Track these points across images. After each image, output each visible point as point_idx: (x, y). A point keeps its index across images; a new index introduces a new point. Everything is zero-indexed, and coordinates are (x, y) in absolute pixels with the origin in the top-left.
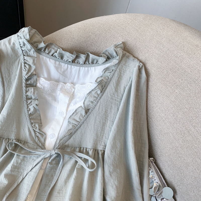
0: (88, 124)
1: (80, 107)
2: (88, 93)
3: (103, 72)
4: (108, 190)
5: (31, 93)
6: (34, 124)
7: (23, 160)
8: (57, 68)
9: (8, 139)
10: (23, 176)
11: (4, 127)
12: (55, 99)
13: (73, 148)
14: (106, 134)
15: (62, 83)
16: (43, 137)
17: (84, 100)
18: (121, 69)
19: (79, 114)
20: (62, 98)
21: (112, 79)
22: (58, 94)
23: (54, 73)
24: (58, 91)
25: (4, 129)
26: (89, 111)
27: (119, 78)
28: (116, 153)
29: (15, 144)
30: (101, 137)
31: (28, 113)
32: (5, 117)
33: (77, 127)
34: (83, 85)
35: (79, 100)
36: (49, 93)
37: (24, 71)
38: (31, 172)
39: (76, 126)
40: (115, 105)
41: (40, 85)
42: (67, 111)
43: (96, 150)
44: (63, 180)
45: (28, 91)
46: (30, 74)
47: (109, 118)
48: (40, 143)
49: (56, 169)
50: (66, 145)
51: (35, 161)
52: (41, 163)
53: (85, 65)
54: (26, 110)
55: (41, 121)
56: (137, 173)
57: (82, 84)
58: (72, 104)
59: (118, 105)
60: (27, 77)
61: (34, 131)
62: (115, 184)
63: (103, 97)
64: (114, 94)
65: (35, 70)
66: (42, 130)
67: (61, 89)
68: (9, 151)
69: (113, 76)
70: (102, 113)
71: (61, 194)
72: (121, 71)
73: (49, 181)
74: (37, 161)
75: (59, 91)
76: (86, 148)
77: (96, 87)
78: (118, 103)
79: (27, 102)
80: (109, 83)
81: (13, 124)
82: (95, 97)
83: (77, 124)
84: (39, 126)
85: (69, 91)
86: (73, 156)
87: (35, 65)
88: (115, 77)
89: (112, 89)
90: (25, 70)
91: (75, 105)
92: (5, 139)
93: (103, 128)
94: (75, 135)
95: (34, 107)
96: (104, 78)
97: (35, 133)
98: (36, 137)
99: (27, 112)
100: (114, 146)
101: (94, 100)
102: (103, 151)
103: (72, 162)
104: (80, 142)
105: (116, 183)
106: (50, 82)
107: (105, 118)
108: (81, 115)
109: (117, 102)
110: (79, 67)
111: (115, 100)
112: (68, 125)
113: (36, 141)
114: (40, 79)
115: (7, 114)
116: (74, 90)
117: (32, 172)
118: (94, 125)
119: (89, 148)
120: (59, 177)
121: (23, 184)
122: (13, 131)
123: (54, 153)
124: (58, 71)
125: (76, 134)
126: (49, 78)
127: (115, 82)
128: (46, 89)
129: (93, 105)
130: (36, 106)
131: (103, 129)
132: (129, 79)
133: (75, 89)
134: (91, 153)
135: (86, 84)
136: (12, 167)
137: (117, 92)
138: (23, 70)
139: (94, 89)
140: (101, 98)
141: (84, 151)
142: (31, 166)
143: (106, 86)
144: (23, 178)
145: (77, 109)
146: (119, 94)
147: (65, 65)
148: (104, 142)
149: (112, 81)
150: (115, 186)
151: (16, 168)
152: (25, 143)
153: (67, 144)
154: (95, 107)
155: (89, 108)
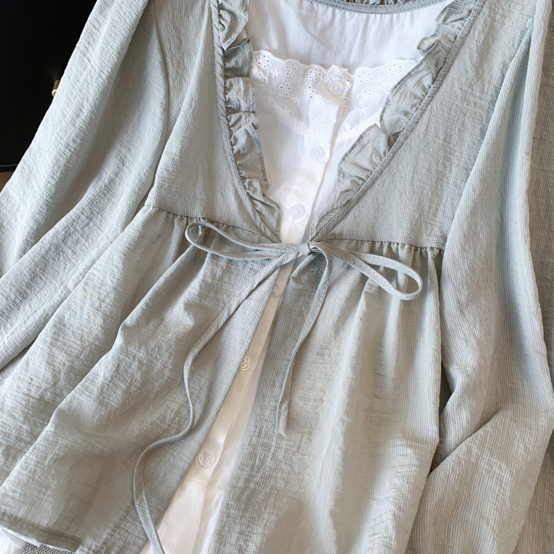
0: (393, 176)
1: (372, 127)
2: (396, 83)
3: (442, 19)
4: (453, 350)
5: (237, 93)
6: (248, 180)
7: (227, 270)
8: (304, 20)
9: (185, 219)
10: (229, 311)
11: (175, 186)
12: (299, 114)
13: (354, 242)
14: (445, 205)
15: (318, 66)
16: (273, 214)
17: (381, 110)
18: (496, 6)
19: (369, 149)
20: (319, 108)
21: (468, 38)
22: (306, 99)
23: (297, 36)
24: (308, 90)
25: (176, 191)
26: (397, 140)
27: (486, 38)
28: (475, 255)
29: (204, 230)
30: (431, 215)
31: (233, 149)
32: (177, 158)
33: (363, 184)
34: (376, 68)
35: (365, 113)
36: (283, 96)
37: (218, 29)
38: (247, 300)
39: (360, 182)
40: (473, 118)
41: (261, 73)
42: (332, 145)
43: (416, 250)
44: (331, 323)
45: (229, 90)
46: (234, 37)
47: (455, 160)
48: (267, 230)
49: (311, 297)
50: (334, 234)
51: (258, 274)
52: (272, 278)
53: (383, 6)
54: (226, 143)
55: (264, 175)
56: (537, 308)
57: (373, 66)
58: (346, 125)
59: (482, 121)
60: (228, 46)
61: (251, 198)
62: (474, 335)
63: (438, 96)
64: (471, 86)
65: (246, 28)
66: (269, 197)
67: (316, 84)
68: (193, 244)
69: (469, 31)
70: (436, 145)
71: (326, 358)
72: (496, 13)
73: (295, 326)
74: (262, 274)
75: (310, 87)
76: (390, 243)
77: (421, 63)
78: (484, 114)
79: (229, 121)
80: (458, 51)
81: (197, 177)
82: (415, 97)
83: (364, 178)
84: (261, 186)
85: (336, 88)
86: (354, 263)
87: (246, 9)
88: (476, 34)
89: (467, 71)
90: (220, 27)
91: (354, 126)
92: (179, 217)
93: (436, 188)
94: (359, 207)
95: (247, 132)
96: (442, 36)
97: (254, 205)
98: (257, 215)
99: (230, 147)
100: (470, 235)
101: (412, 107)
102: (436, 251)
103: (352, 278)
104: (373, 228)
105: (477, 333)
106: (287, 61)
107: (445, 157)
108: (376, 150)
109: (479, 111)
110: (367, 14)
111: (475, 104)
112: (339, 181)
113: (258, 224)
114: (259, 54)
115: (181, 151)
116: (350, 86)
117: (253, 300)
118: (412, 179)
119: (398, 244)
120: (318, 315)
121: (232, 329)
122: (198, 199)
123: (307, 251)
124: (307, 30)
125: (360, 204)
126: (283, 52)
127: (475, 49)
128: (275, 83)
129: (409, 120)
130: (254, 130)
131: (437, 190)
132: (518, 38)
133: (352, 82)
134: (403, 253)
135: (386, 65)
136: (201, 287)
137: (482, 80)
138: (214, 28)
139: (413, 70)
140: (433, 97)
141: (385, 250)
142: (249, 287)
143: (449, 62)
144: (229, 314)
145: (364, 133)
146: (486, 86)
147: (326, 11)
148: (440, 228)
149: (466, 45)
150: (474, 341)
151: (212, 290)
152: (230, 227)
153: (337, 230)
154: (414, 128)
155: (398, 130)
